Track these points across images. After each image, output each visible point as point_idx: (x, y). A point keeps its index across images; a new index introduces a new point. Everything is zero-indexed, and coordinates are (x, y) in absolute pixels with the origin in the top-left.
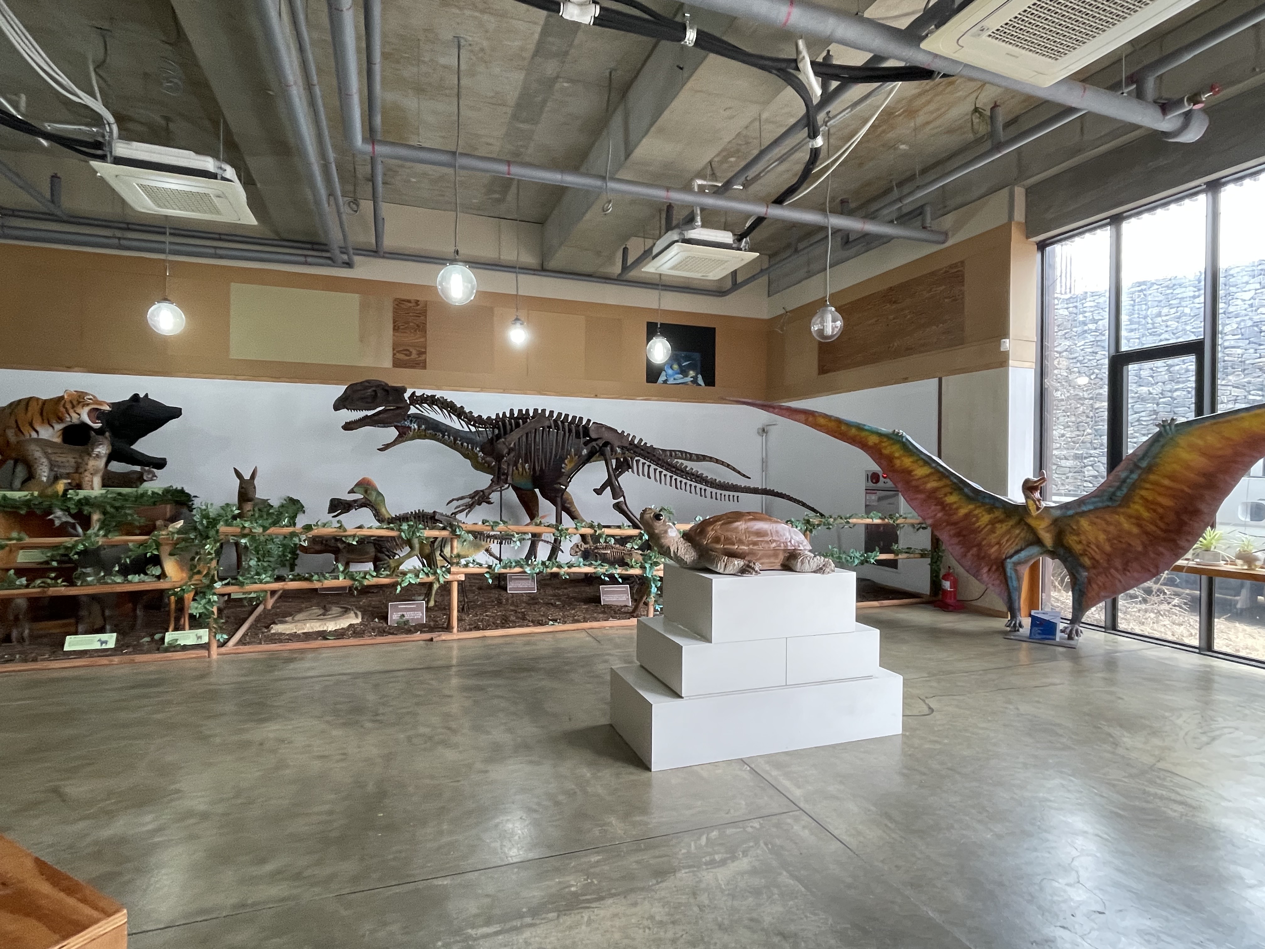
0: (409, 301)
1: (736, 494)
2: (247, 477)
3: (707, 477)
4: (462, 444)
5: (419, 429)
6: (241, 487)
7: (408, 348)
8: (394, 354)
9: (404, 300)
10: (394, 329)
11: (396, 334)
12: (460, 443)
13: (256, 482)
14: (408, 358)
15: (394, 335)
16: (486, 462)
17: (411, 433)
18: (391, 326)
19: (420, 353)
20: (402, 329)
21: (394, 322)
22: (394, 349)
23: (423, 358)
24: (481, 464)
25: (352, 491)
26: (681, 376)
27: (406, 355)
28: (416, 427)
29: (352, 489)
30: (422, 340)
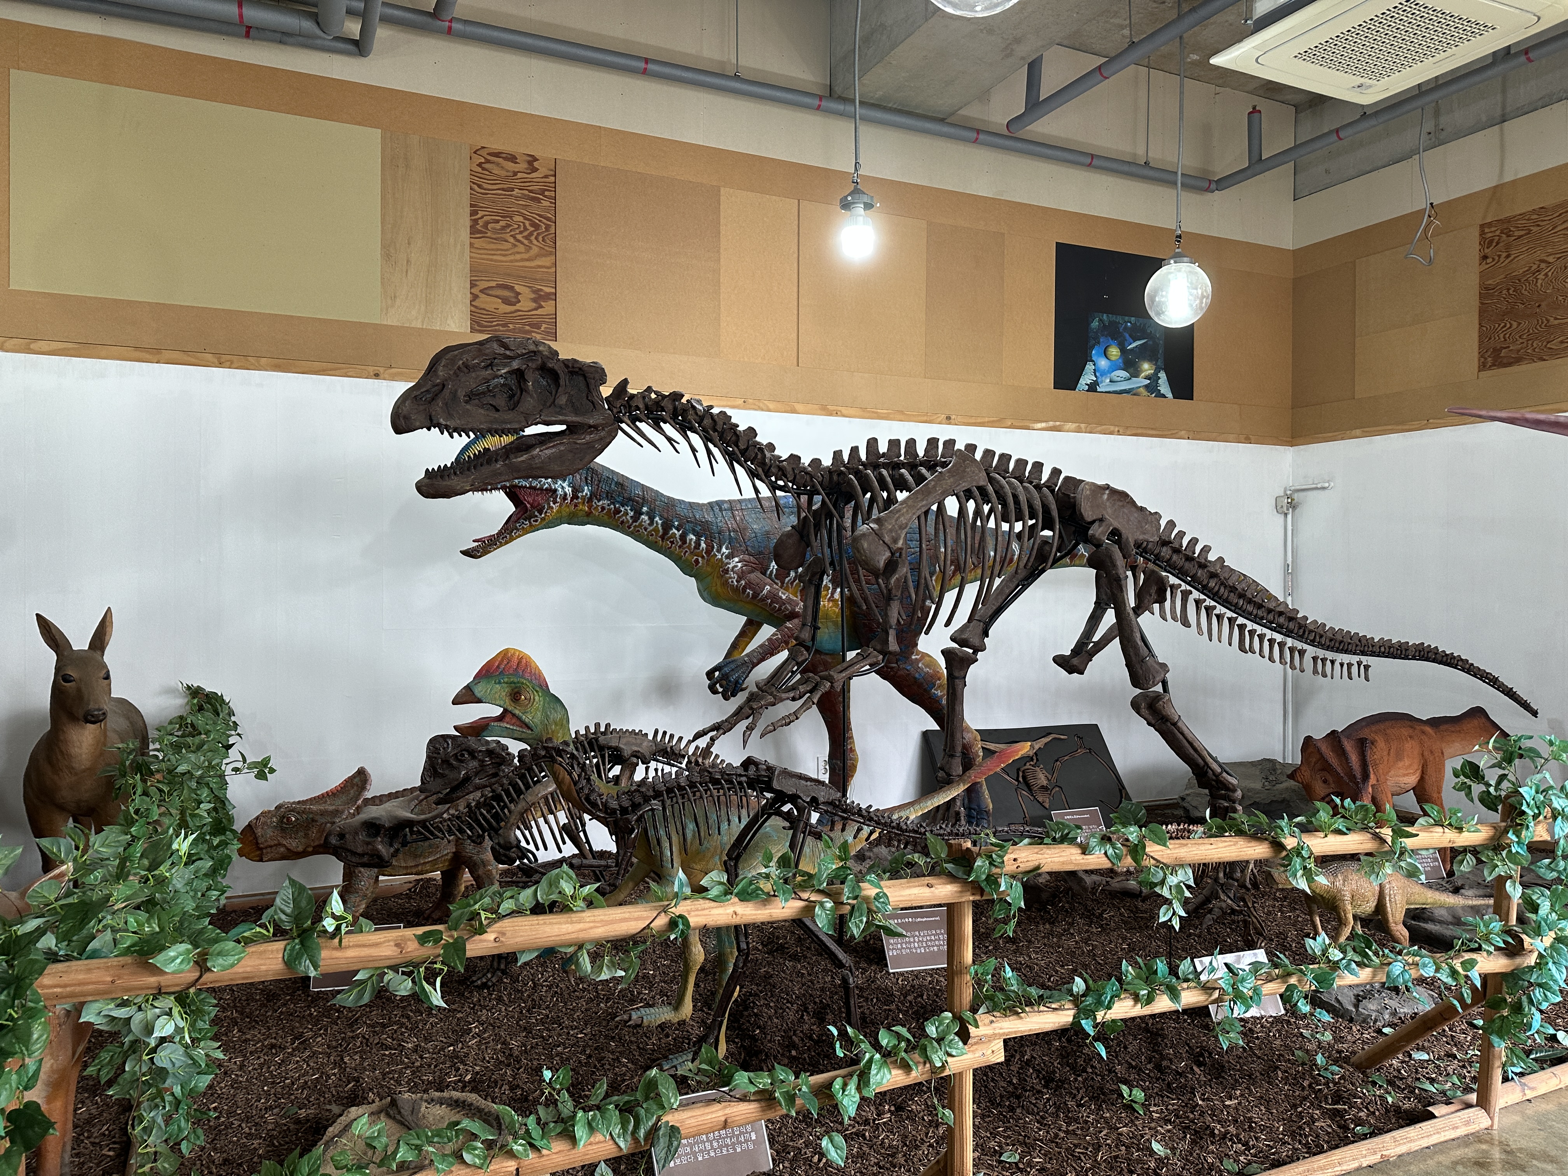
0: (512, 158)
1: (1365, 659)
2: (80, 641)
3: (1306, 618)
4: (683, 537)
5: (575, 497)
6: (61, 677)
7: (509, 282)
8: (475, 297)
9: (497, 155)
10: (474, 230)
11: (478, 243)
12: (678, 533)
13: (110, 657)
14: (513, 308)
15: (472, 245)
16: (749, 585)
17: (555, 507)
18: (466, 221)
19: (540, 298)
20: (495, 231)
21: (473, 213)
22: (473, 285)
23: (548, 307)
24: (736, 590)
25: (466, 696)
26: (1124, 374)
27: (506, 301)
28: (568, 490)
29: (468, 688)
30: (547, 261)
